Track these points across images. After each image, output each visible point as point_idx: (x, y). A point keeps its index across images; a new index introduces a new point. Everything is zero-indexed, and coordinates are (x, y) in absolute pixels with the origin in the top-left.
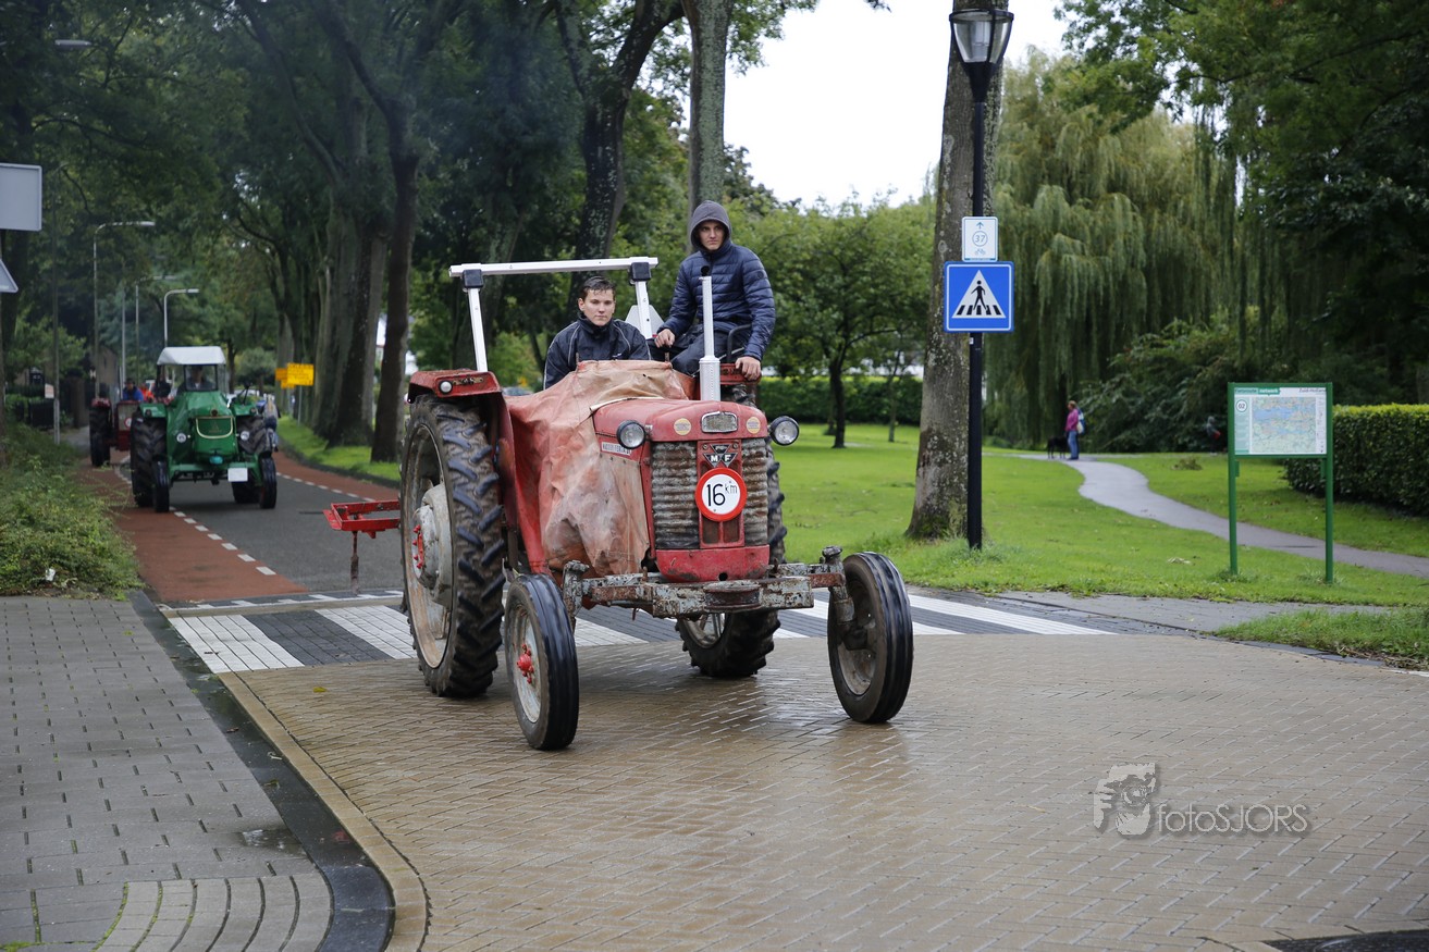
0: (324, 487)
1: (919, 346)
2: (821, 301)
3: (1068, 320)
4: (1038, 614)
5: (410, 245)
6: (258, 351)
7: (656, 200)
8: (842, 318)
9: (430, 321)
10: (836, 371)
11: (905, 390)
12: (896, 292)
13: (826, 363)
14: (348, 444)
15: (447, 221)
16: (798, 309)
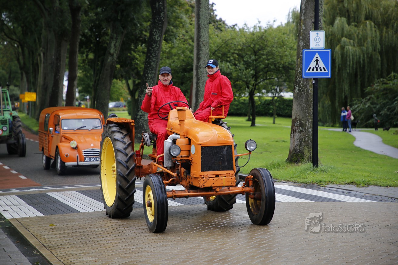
1: (286, 84)
2: (246, 66)
3: (348, 73)
5: (78, 44)
6: (12, 87)
7: (178, 25)
8: (254, 73)
9: (84, 75)
10: (252, 94)
11: (279, 102)
12: (276, 62)
13: (248, 92)
15: (91, 33)
16: (236, 69)
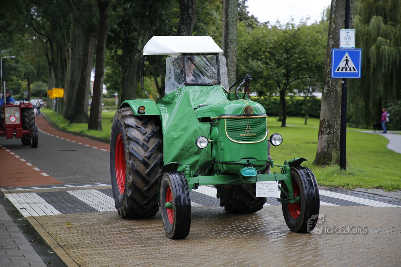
0: (68, 140)
1: (318, 84)
2: (277, 65)
3: (383, 74)
4: (370, 198)
5: (105, 39)
6: (40, 83)
7: (208, 21)
8: (286, 72)
9: (112, 71)
10: (283, 94)
11: (312, 103)
12: (308, 62)
13: (278, 91)
14: (78, 122)
15: (120, 29)
16: (267, 68)
